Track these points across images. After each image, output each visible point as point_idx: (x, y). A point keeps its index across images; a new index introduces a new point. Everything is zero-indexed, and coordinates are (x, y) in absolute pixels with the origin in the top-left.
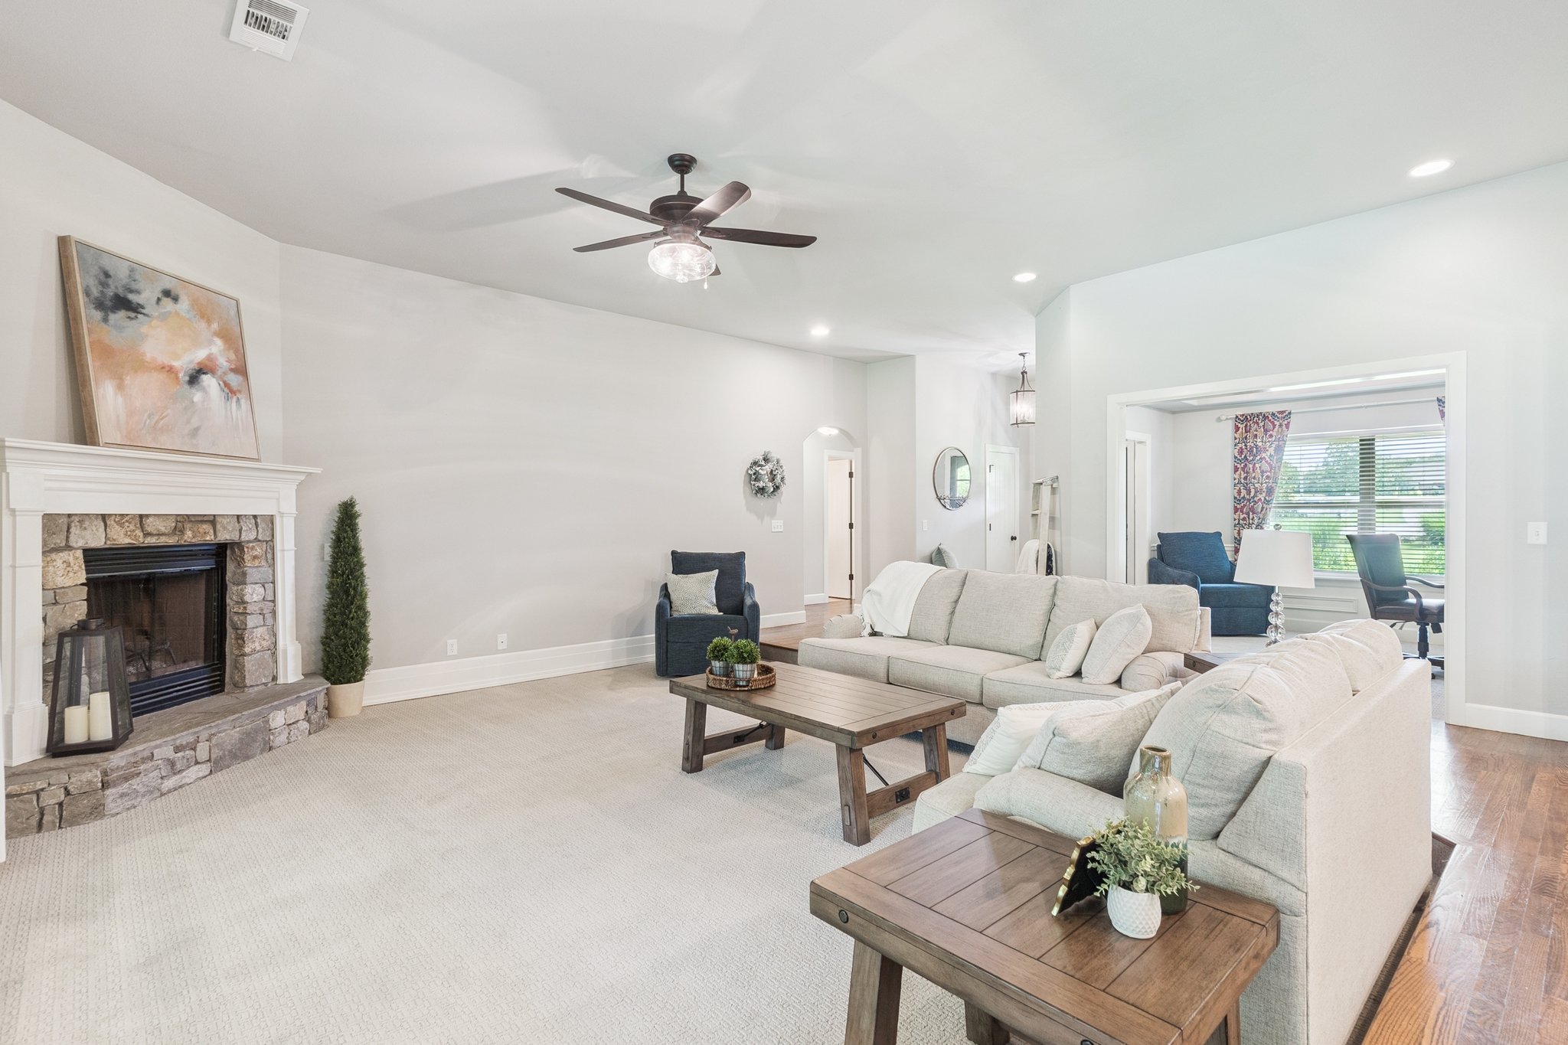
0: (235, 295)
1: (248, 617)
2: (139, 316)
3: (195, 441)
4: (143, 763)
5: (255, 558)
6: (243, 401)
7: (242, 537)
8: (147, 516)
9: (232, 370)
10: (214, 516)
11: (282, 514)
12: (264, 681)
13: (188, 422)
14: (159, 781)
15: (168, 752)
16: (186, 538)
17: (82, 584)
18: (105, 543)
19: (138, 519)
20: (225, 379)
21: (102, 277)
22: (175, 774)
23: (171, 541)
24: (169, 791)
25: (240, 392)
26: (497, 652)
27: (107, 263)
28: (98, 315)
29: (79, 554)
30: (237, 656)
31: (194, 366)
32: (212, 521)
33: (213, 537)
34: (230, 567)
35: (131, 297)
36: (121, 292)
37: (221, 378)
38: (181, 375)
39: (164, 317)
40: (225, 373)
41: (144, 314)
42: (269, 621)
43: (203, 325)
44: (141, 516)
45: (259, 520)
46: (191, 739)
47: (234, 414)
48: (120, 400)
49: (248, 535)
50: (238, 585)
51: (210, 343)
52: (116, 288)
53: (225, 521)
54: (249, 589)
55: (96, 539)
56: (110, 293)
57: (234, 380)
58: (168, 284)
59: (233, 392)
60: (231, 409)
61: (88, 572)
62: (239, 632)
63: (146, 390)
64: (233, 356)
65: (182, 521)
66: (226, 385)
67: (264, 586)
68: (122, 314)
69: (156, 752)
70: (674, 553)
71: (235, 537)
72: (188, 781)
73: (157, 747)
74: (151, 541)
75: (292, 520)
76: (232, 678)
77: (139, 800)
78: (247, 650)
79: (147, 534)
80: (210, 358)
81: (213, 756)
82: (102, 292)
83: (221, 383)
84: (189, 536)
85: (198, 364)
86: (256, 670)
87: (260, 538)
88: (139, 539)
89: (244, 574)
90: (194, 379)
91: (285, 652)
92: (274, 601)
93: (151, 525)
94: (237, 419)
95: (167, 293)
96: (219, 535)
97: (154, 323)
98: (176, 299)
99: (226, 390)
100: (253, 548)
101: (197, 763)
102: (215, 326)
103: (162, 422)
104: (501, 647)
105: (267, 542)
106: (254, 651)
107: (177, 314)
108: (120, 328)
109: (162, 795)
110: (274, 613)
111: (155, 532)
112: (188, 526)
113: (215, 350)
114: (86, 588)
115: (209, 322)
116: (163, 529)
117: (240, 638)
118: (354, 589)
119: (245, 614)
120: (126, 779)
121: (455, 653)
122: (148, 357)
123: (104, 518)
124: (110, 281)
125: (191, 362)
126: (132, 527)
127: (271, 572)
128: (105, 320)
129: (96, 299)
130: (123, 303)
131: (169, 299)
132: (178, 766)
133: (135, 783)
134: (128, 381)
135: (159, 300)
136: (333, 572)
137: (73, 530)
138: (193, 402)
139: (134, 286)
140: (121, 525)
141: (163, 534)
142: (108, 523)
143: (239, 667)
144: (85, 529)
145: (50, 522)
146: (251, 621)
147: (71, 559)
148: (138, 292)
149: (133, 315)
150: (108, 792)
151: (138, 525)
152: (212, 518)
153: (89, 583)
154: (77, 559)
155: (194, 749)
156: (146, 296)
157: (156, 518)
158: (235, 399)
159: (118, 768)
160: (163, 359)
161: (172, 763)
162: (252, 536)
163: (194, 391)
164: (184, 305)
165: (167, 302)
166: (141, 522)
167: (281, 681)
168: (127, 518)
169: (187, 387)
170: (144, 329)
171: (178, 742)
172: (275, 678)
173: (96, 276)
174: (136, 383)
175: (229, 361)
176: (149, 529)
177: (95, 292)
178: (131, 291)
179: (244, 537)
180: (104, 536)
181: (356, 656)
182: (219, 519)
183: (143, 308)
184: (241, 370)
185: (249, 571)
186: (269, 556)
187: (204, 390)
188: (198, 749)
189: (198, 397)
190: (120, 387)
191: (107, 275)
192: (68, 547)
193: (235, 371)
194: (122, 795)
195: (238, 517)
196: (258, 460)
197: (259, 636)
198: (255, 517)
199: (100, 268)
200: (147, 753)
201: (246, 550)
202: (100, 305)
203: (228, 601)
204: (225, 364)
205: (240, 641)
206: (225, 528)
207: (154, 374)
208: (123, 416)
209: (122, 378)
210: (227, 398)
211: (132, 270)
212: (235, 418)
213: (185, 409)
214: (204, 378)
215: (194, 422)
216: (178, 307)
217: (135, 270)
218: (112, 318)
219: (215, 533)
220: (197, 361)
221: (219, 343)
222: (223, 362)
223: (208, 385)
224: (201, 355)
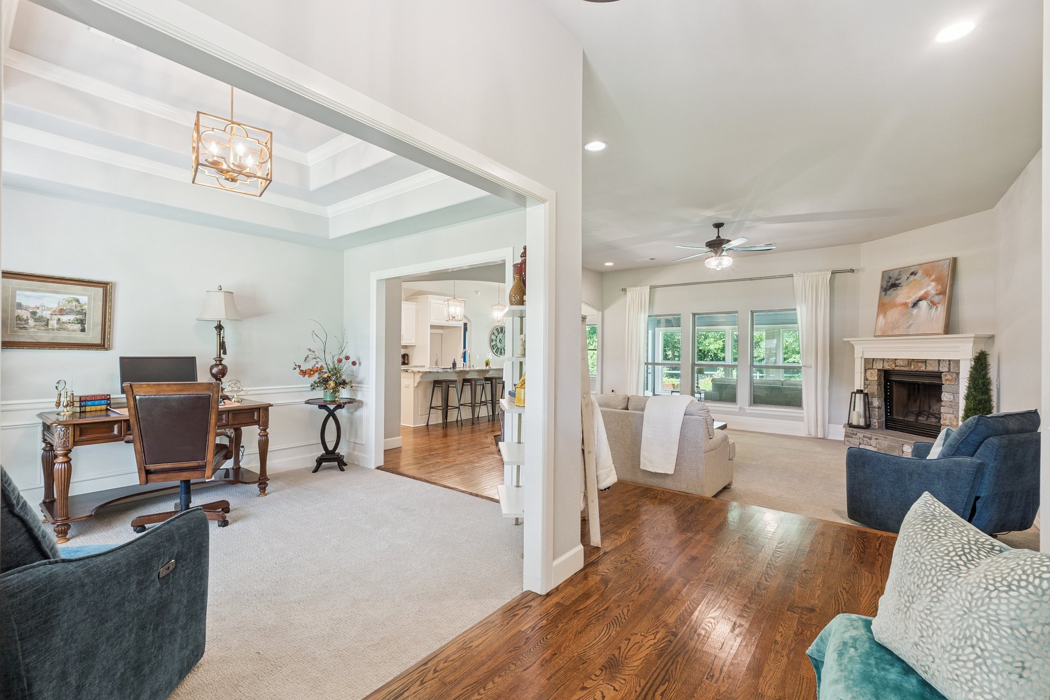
2: (898, 288)
3: (908, 330)
5: (948, 380)
6: (940, 307)
8: (898, 359)
9: (937, 294)
10: (926, 360)
11: (963, 360)
13: (908, 322)
18: (883, 368)
20: (932, 299)
21: (888, 279)
23: (905, 369)
25: (939, 303)
27: (891, 274)
28: (884, 293)
29: (876, 370)
32: (925, 361)
35: (897, 282)
36: (893, 282)
37: (929, 300)
38: (909, 305)
39: (908, 284)
40: (933, 297)
41: (901, 286)
42: (956, 412)
43: (927, 279)
44: (895, 359)
45: (951, 363)
47: (932, 314)
48: (883, 320)
49: (944, 368)
51: (928, 285)
53: (931, 362)
54: (943, 394)
55: (880, 366)
56: (890, 284)
57: (937, 299)
58: (914, 269)
59: (934, 304)
60: (931, 312)
61: (877, 377)
63: (893, 315)
64: (940, 287)
65: (910, 362)
66: (931, 302)
67: (953, 395)
68: (893, 289)
69: (858, 434)
71: (936, 369)
73: (858, 432)
74: (897, 368)
78: (942, 423)
79: (896, 366)
80: (926, 292)
82: (887, 285)
83: (929, 302)
84: (913, 368)
87: (951, 371)
88: (893, 367)
90: (915, 304)
92: (958, 403)
93: (898, 363)
94: (933, 316)
95: (912, 274)
96: (927, 368)
97: (904, 287)
98: (915, 274)
99: (931, 304)
100: (946, 375)
102: (933, 277)
103: (897, 325)
105: (955, 373)
107: (915, 280)
108: (890, 295)
110: (957, 409)
111: (899, 365)
112: (913, 363)
113: (931, 287)
114: (877, 382)
115: (930, 276)
116: (902, 364)
122: (898, 302)
123: (884, 359)
124: (891, 280)
125: (916, 297)
126: (891, 363)
127: (956, 388)
128: (886, 294)
130: (895, 286)
134: (888, 313)
135: (908, 278)
137: (874, 363)
138: (912, 314)
139: (899, 277)
140: (887, 362)
141: (902, 366)
142: (884, 361)
144: (877, 363)
145: (866, 360)
147: (873, 372)
148: (900, 279)
149: (896, 288)
151: (893, 362)
154: (875, 372)
156: (903, 278)
157: (901, 360)
158: (935, 307)
160: (903, 301)
162: (947, 370)
163: (914, 309)
164: (919, 275)
165: (913, 277)
166: (895, 361)
168: (891, 360)
169: (911, 309)
170: (898, 292)
173: (886, 281)
174: (890, 314)
175: (937, 290)
176: (897, 364)
177: (885, 286)
178: (897, 280)
179: (941, 370)
180: (882, 366)
182: (928, 361)
183: (901, 284)
184: (943, 292)
186: (956, 380)
187: (920, 308)
189: (915, 311)
190: (884, 316)
191: (890, 278)
192: (872, 368)
193: (939, 294)
195: (940, 360)
196: (942, 334)
198: (949, 361)
199: (888, 277)
200: (855, 433)
201: (943, 376)
202: (884, 290)
206: (931, 365)
207: (899, 308)
208: (883, 326)
209: (886, 313)
210: (931, 308)
211: (900, 271)
212: (932, 316)
213: (908, 318)
214: (921, 302)
215: (910, 323)
216: (917, 276)
217: (901, 271)
218: (888, 292)
219: (926, 368)
220: (918, 297)
221: (933, 284)
222: (933, 292)
223: (922, 305)
224: (921, 293)
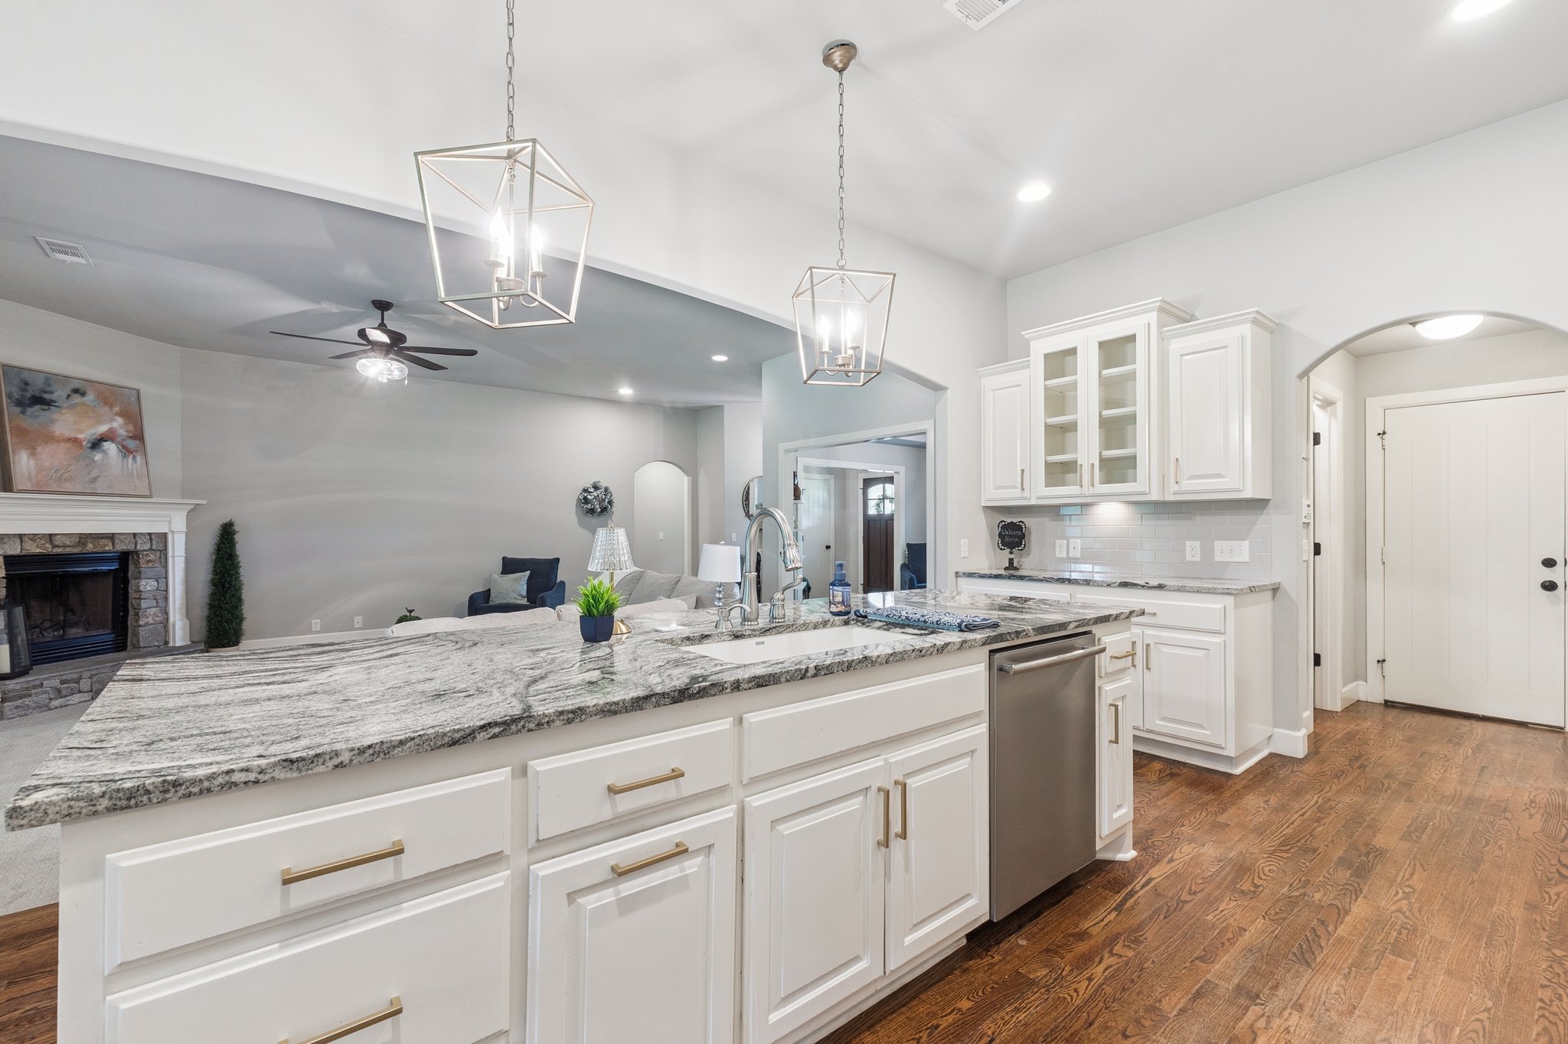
0: (137, 387)
1: (142, 601)
2: (51, 407)
3: (94, 486)
4: (34, 689)
5: (149, 561)
6: (138, 458)
7: (138, 548)
8: (56, 535)
9: (130, 437)
10: (113, 534)
11: (173, 532)
12: (156, 644)
13: (89, 473)
14: (48, 701)
15: (56, 683)
16: (88, 548)
17: (3, 578)
18: (21, 552)
19: (48, 537)
20: (124, 443)
21: (22, 385)
22: (62, 698)
23: (75, 551)
24: (56, 708)
25: (136, 451)
26: (354, 629)
27: (26, 376)
28: (18, 410)
29: (1, 559)
30: (135, 627)
31: (97, 436)
32: (112, 537)
33: (111, 548)
34: (131, 567)
35: (46, 396)
36: (37, 394)
37: (120, 444)
38: (84, 443)
39: (72, 407)
40: (124, 440)
41: (56, 406)
42: (162, 603)
43: (106, 409)
44: (51, 535)
45: (153, 537)
46: (75, 676)
47: (130, 466)
48: (32, 462)
49: (143, 546)
50: (136, 579)
51: (112, 420)
52: (33, 391)
53: (122, 537)
54: (143, 582)
55: (14, 549)
56: (28, 395)
57: (132, 444)
58: (77, 385)
59: (130, 452)
60: (127, 463)
61: (6, 570)
62: (136, 611)
63: (52, 456)
64: (131, 427)
65: (84, 538)
66: (124, 447)
67: (157, 581)
68: (37, 407)
69: (45, 682)
70: (504, 558)
71: (131, 547)
72: (71, 702)
74: (58, 550)
75: (183, 536)
76: (132, 642)
77: (30, 711)
78: (141, 623)
79: (54, 546)
80: (111, 430)
81: (94, 689)
82: (22, 395)
83: (120, 446)
84: (90, 547)
85: (100, 435)
86: (150, 636)
87: (154, 547)
88: (48, 549)
89: (140, 572)
90: (96, 444)
91: (174, 625)
92: (166, 591)
93: (58, 541)
94: (132, 470)
95: (76, 391)
96: (117, 546)
97: (63, 411)
98: (83, 394)
99: (124, 451)
100: (147, 555)
101: (80, 692)
102: (117, 409)
103: (66, 474)
104: (356, 626)
105: (161, 551)
106: (147, 624)
107: (84, 404)
108: (35, 417)
109: (50, 709)
110: (166, 599)
111: (61, 545)
112: (90, 541)
113: (118, 424)
114: (5, 580)
115: (111, 406)
116: (68, 543)
117: (137, 614)
118: (229, 583)
119: (140, 599)
120: (21, 697)
121: (318, 629)
122: (57, 433)
123: (21, 536)
124: (29, 388)
125: (95, 434)
126: (43, 542)
127: (164, 571)
128: (23, 412)
129: (17, 400)
130: (39, 401)
131: (77, 395)
132: (64, 693)
133: (27, 701)
134: (39, 449)
135: (69, 396)
136: (215, 571)
138: (94, 460)
139: (49, 389)
140: (34, 541)
141: (68, 546)
142: (24, 539)
143: (136, 635)
144: (5, 543)
146: (144, 604)
148: (52, 392)
149: (46, 407)
150: (6, 704)
151: (48, 541)
152: (111, 535)
153: (8, 577)
155: (78, 683)
156: (59, 394)
157: (63, 536)
158: (131, 457)
159: (13, 690)
160: (70, 434)
161: (59, 691)
162: (147, 547)
163: (94, 453)
164: (90, 397)
165: (77, 399)
166: (50, 539)
167: (171, 644)
168: (39, 536)
169: (89, 450)
170: (55, 416)
171: (64, 678)
172: (166, 643)
173: (18, 386)
174: (46, 452)
175: (127, 431)
176: (57, 543)
177: (16, 395)
178: (46, 392)
179: (140, 548)
180: (20, 547)
181: (230, 629)
182: (116, 535)
183: (55, 402)
184: (139, 436)
185: (143, 570)
186: (163, 560)
187: (104, 452)
188: (81, 683)
189: (98, 457)
190: (33, 454)
191: (27, 384)
193: (133, 438)
194: (17, 707)
195: (134, 534)
196: (150, 497)
197: (152, 614)
198: (150, 534)
199: (21, 380)
200: (37, 683)
201: (141, 556)
202: (19, 403)
203: (130, 590)
204: (124, 433)
205: (137, 617)
206: (122, 542)
207: (62, 444)
208: (34, 473)
209: (35, 449)
210: (125, 456)
211: (47, 379)
212: (130, 469)
213: (87, 465)
214: (105, 444)
215: (94, 473)
216: (85, 399)
217: (50, 378)
218: (29, 411)
219: (113, 545)
220: (99, 433)
221: (120, 420)
222: (123, 432)
223: (108, 449)
224: (103, 429)
